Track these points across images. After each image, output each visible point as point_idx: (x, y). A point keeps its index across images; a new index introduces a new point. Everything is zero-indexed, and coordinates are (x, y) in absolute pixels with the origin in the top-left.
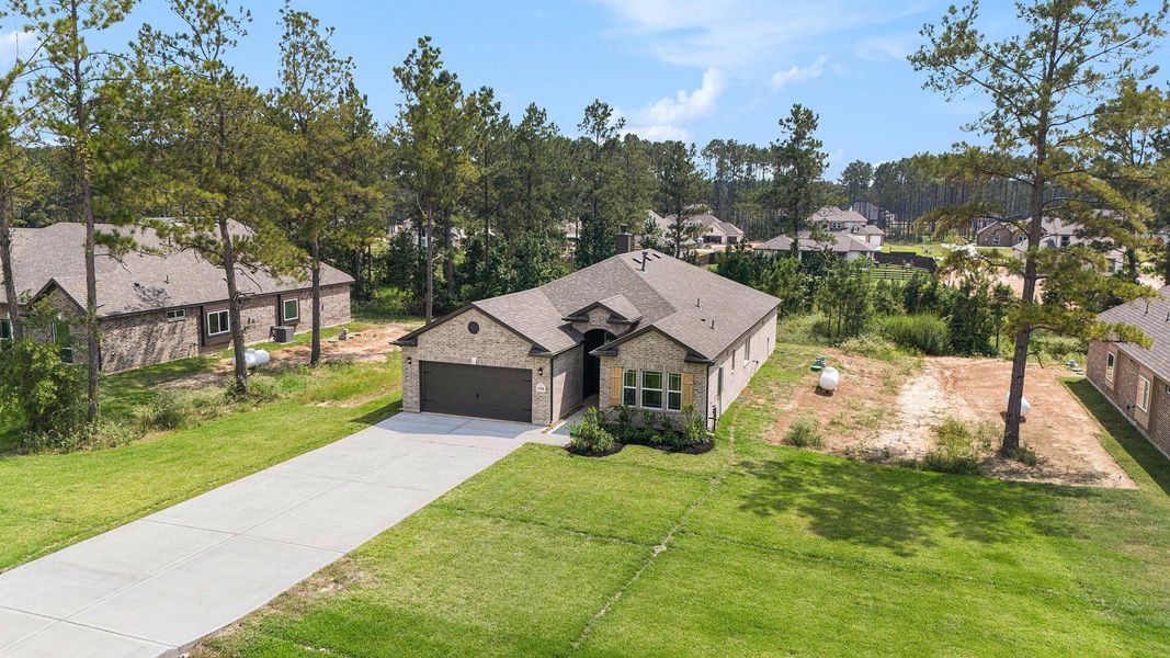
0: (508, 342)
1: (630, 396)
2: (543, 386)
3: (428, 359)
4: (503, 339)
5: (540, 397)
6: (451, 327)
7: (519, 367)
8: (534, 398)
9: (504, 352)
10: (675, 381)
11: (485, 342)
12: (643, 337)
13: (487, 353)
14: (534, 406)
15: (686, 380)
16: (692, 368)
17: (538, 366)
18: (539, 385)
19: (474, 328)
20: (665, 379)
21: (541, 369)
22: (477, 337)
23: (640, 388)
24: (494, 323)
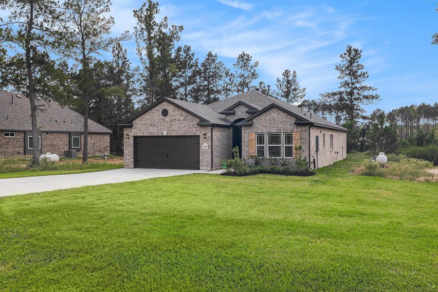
0: (185, 119)
1: (261, 151)
2: (206, 145)
3: (139, 135)
4: (182, 118)
5: (205, 152)
6: (152, 114)
7: (192, 134)
8: (201, 153)
9: (182, 126)
10: (289, 139)
11: (171, 121)
12: (268, 112)
13: (173, 128)
14: (201, 158)
15: (296, 136)
16: (299, 129)
17: (203, 133)
18: (204, 145)
19: (165, 113)
20: (283, 138)
21: (205, 134)
22: (167, 119)
23: (266, 145)
24: (176, 109)
